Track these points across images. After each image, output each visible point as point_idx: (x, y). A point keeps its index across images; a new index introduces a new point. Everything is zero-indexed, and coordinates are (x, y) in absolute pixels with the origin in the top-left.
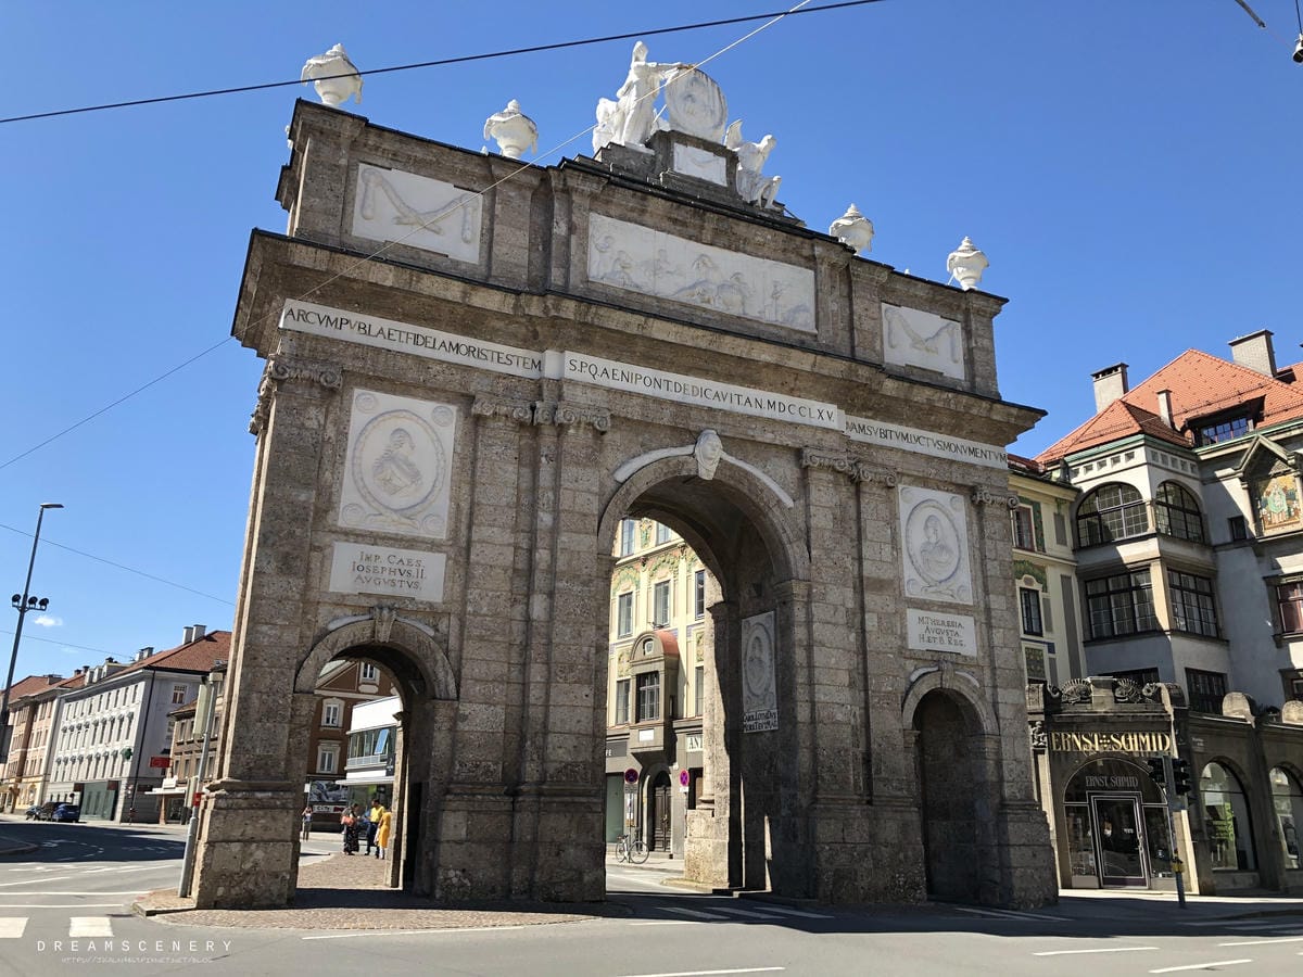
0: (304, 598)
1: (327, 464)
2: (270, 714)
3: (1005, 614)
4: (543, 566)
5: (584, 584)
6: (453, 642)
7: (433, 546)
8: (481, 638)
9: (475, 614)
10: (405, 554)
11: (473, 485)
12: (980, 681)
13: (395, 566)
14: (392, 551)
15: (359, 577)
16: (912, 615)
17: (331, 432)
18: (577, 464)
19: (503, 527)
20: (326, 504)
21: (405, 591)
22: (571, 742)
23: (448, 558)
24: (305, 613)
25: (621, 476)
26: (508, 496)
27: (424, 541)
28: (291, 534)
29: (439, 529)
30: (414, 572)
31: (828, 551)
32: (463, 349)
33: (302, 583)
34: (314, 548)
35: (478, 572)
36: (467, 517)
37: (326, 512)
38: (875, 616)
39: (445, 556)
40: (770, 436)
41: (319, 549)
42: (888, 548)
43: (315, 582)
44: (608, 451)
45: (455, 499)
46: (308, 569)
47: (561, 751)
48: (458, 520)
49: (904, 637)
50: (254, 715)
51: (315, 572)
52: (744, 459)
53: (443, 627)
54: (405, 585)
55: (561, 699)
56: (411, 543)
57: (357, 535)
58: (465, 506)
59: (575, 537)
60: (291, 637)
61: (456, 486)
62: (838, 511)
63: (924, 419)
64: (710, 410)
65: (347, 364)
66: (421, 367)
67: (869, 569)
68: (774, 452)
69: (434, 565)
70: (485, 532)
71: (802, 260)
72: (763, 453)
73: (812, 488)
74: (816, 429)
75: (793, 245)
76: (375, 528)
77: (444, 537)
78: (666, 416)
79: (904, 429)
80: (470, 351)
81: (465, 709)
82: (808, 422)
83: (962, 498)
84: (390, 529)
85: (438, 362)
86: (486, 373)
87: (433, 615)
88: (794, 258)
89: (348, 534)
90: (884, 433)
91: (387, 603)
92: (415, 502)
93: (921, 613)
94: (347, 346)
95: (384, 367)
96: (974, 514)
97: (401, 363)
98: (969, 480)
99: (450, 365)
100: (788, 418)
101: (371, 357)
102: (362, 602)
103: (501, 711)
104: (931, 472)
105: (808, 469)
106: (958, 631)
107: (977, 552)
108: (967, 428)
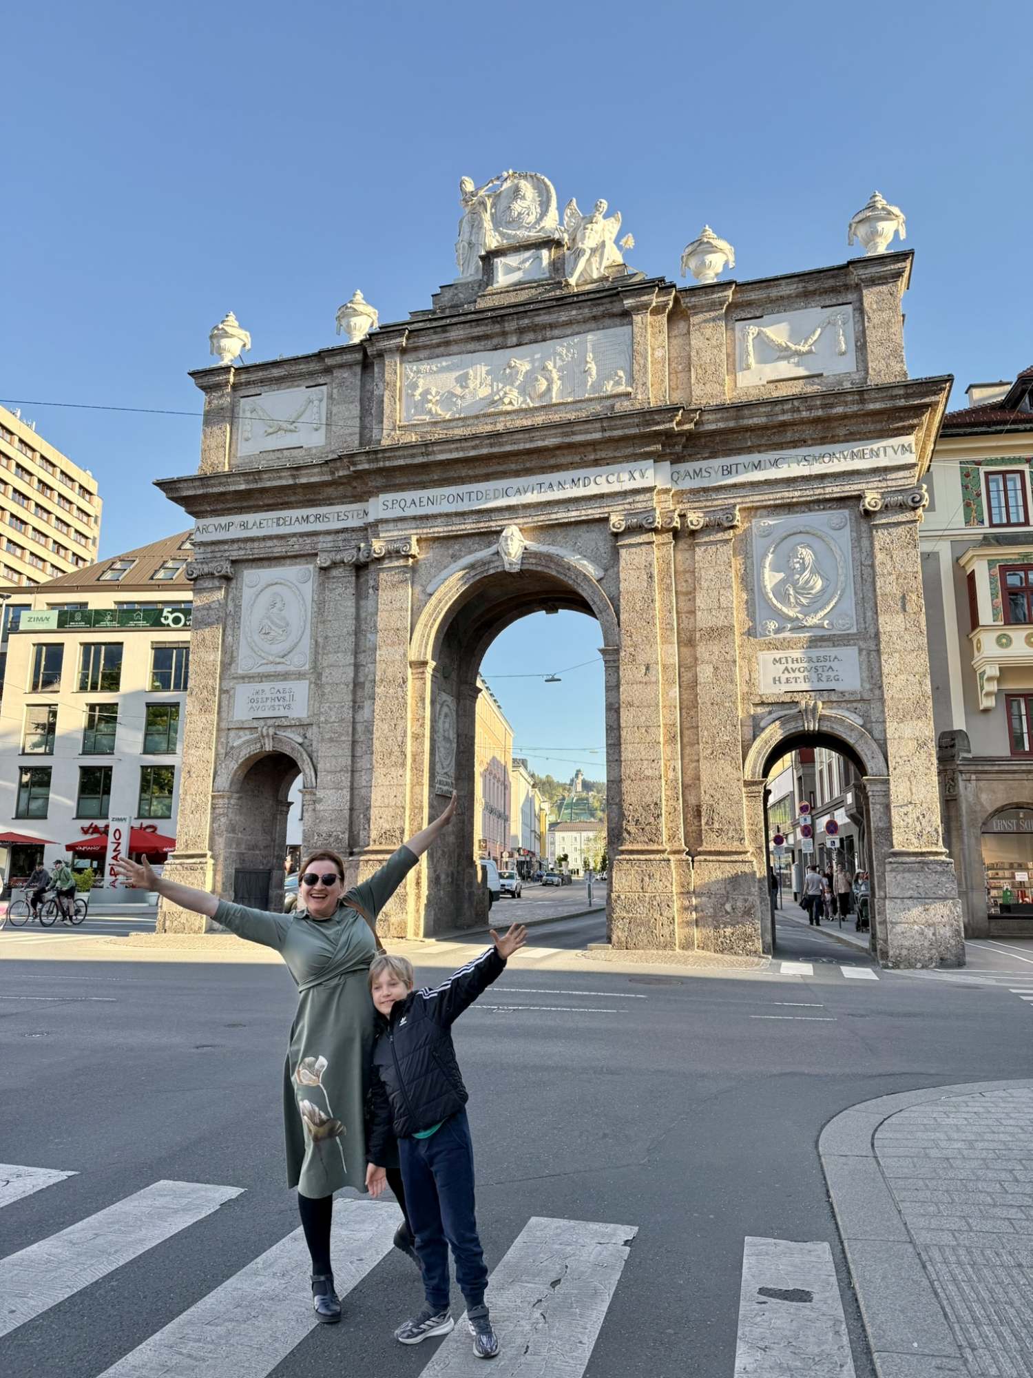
0: (219, 729)
1: (228, 631)
2: (196, 808)
5: (399, 686)
6: (315, 745)
7: (300, 676)
8: (331, 740)
10: (280, 685)
11: (325, 622)
12: (863, 715)
13: (273, 696)
14: (272, 684)
15: (252, 707)
16: (765, 659)
17: (231, 605)
18: (392, 588)
19: (344, 652)
21: (282, 713)
22: (390, 813)
23: (311, 683)
26: (349, 625)
27: (293, 673)
29: (301, 660)
30: (287, 698)
31: (639, 613)
32: (312, 519)
33: (214, 718)
34: (222, 691)
35: (327, 689)
36: (321, 648)
37: (230, 664)
38: (712, 666)
39: (307, 682)
41: (227, 692)
42: (728, 593)
43: (224, 716)
44: (423, 570)
45: (313, 636)
46: (220, 707)
47: (382, 820)
48: (315, 653)
49: (751, 683)
51: (225, 708)
52: (552, 544)
53: (308, 735)
54: (281, 708)
55: (383, 781)
56: (285, 676)
57: (250, 677)
58: (320, 640)
59: (391, 649)
60: (210, 755)
61: (315, 626)
63: (776, 439)
64: (509, 508)
65: (235, 555)
66: (283, 542)
67: (704, 620)
68: (584, 527)
69: (301, 690)
70: (332, 658)
71: (617, 321)
72: (573, 532)
73: (623, 552)
74: (624, 494)
75: (601, 308)
76: (262, 670)
77: (307, 667)
78: (469, 526)
79: (756, 457)
80: (317, 518)
81: (320, 794)
82: (616, 488)
83: (846, 512)
84: (271, 669)
85: (294, 535)
86: (328, 533)
87: (303, 726)
88: (607, 321)
89: (243, 678)
90: (728, 471)
91: (270, 722)
92: (286, 646)
93: (778, 654)
94: (233, 541)
95: (258, 550)
96: (864, 527)
97: (269, 543)
98: (850, 489)
99: (302, 535)
100: (592, 490)
101: (249, 545)
102: (255, 724)
103: (346, 793)
104: (794, 495)
105: (616, 535)
106: (835, 665)
107: (867, 571)
108: (842, 432)
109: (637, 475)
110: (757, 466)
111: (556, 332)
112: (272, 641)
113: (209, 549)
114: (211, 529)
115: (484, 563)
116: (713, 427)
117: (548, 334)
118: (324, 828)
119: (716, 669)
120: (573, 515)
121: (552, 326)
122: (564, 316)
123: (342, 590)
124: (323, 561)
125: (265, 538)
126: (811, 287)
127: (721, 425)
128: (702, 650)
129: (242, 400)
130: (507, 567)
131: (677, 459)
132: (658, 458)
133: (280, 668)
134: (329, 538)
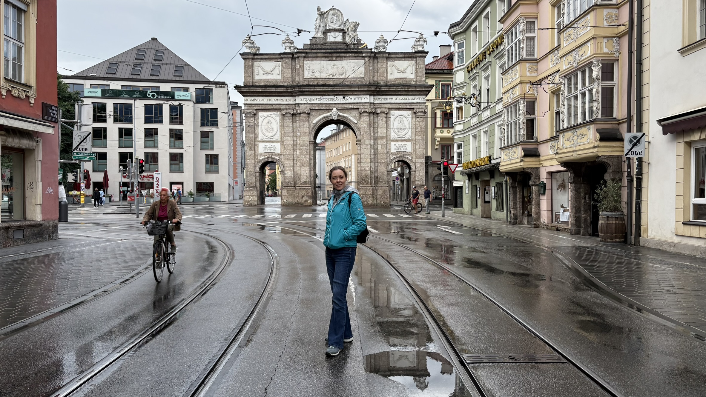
0: (255, 155)
1: (256, 129)
2: (251, 175)
3: (421, 141)
4: (298, 144)
5: (306, 147)
6: (283, 160)
7: (277, 142)
8: (288, 159)
9: (286, 154)
10: (272, 144)
11: (284, 128)
12: (412, 157)
13: (270, 147)
14: (269, 144)
15: (264, 149)
16: (392, 144)
17: (256, 122)
18: (304, 121)
19: (290, 137)
20: (256, 137)
21: (273, 151)
22: (305, 177)
23: (281, 144)
24: (255, 157)
25: (314, 122)
26: (291, 130)
27: (275, 141)
28: (251, 143)
29: (277, 137)
30: (274, 148)
31: (366, 132)
32: (279, 100)
33: (254, 152)
34: (255, 145)
35: (286, 146)
36: (283, 135)
38: (380, 146)
40: (351, 107)
41: (256, 145)
42: (385, 129)
43: (256, 151)
44: (311, 117)
45: (281, 132)
46: (255, 149)
47: (303, 179)
48: (282, 136)
49: (390, 149)
50: (249, 176)
51: (256, 149)
52: (345, 113)
53: (281, 157)
55: (303, 170)
56: (273, 142)
57: (263, 142)
58: (283, 133)
59: (304, 137)
60: (253, 162)
61: (281, 129)
62: (369, 122)
63: (397, 93)
64: (334, 104)
65: (257, 108)
66: (271, 106)
67: (379, 134)
68: (353, 110)
69: (278, 146)
70: (287, 138)
71: (361, 58)
72: (350, 111)
73: (362, 118)
74: (363, 103)
75: (357, 55)
76: (266, 140)
77: (279, 140)
78: (324, 107)
79: (392, 97)
80: (280, 100)
81: (285, 172)
82: (361, 101)
83: (411, 112)
84: (269, 140)
85: (274, 104)
86: (284, 104)
87: (279, 155)
88: (358, 58)
89: (261, 141)
90: (386, 99)
91: (270, 154)
92: (273, 134)
93: (395, 143)
94: (256, 104)
95: (263, 107)
96: (414, 116)
97: (267, 106)
98: (412, 107)
99: (276, 104)
100: (355, 101)
101: (261, 106)
102: (265, 154)
103: (292, 172)
104: (400, 107)
105: (360, 113)
106: (406, 146)
107: (414, 126)
108: (411, 93)
109: (366, 99)
110: (392, 99)
111: (346, 58)
112: (269, 132)
113: (249, 106)
114: (249, 100)
115: (327, 117)
116: (383, 90)
117: (343, 59)
118: (287, 181)
119: (382, 146)
120: (350, 107)
121: (345, 57)
122: (348, 55)
123: (288, 121)
124: (284, 112)
125: (266, 104)
126: (406, 56)
127: (385, 89)
128: (379, 142)
129: (255, 63)
130: (333, 118)
131: (374, 95)
132: (370, 95)
133: (271, 140)
134: (284, 106)
